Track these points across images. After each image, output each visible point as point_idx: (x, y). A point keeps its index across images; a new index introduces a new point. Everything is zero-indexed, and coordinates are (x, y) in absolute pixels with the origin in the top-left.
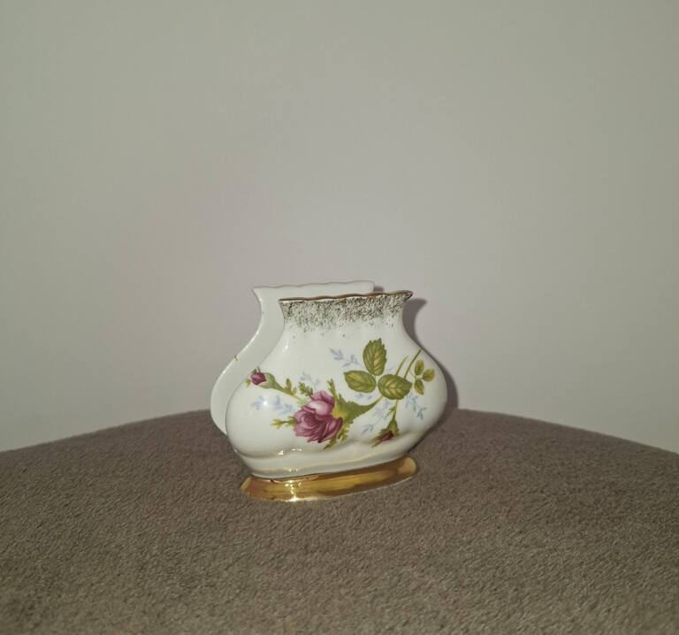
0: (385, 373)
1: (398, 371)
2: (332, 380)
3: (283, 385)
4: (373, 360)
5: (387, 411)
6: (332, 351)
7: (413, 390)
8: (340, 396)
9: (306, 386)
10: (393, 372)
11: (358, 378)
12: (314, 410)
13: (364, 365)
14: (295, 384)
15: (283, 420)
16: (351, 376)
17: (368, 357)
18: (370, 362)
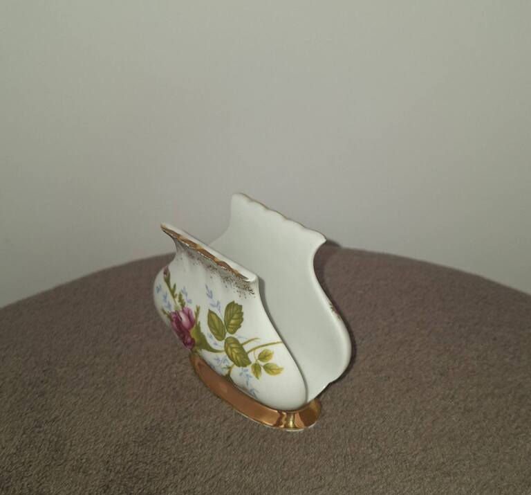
1: (245, 343)
6: (207, 287)
7: (250, 368)
9: (183, 298)
10: (241, 341)
11: (216, 321)
13: (223, 315)
14: (177, 291)
16: (212, 316)
17: (229, 313)
18: (229, 318)
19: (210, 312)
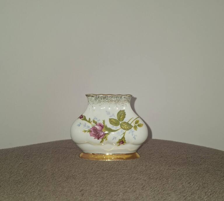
0: (124, 121)
1: (129, 121)
2: (104, 120)
3: (88, 120)
4: (120, 116)
5: (122, 133)
7: (133, 128)
8: (106, 125)
9: (95, 121)
10: (127, 122)
11: (114, 121)
12: (96, 128)
13: (117, 117)
14: (91, 120)
15: (86, 130)
16: (111, 120)
19: (110, 119)
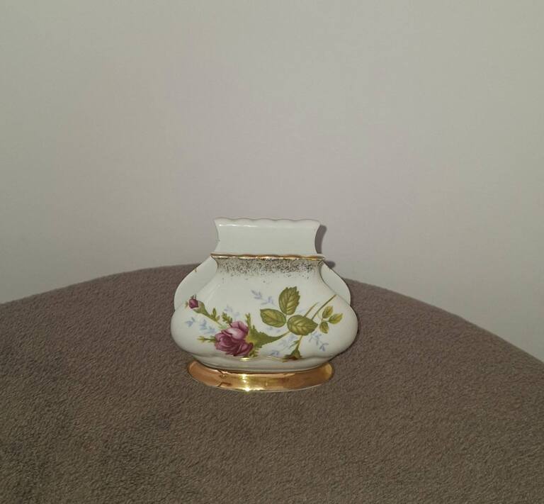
0: (295, 314)
1: (308, 313)
2: (249, 314)
3: (211, 313)
4: (286, 303)
5: (292, 343)
6: (253, 292)
7: (318, 330)
8: (254, 326)
9: (228, 316)
10: (303, 314)
11: (272, 315)
12: (231, 334)
13: (278, 306)
14: (219, 314)
15: (206, 338)
16: (265, 312)
17: (283, 300)
18: (284, 304)
19: (262, 311)
